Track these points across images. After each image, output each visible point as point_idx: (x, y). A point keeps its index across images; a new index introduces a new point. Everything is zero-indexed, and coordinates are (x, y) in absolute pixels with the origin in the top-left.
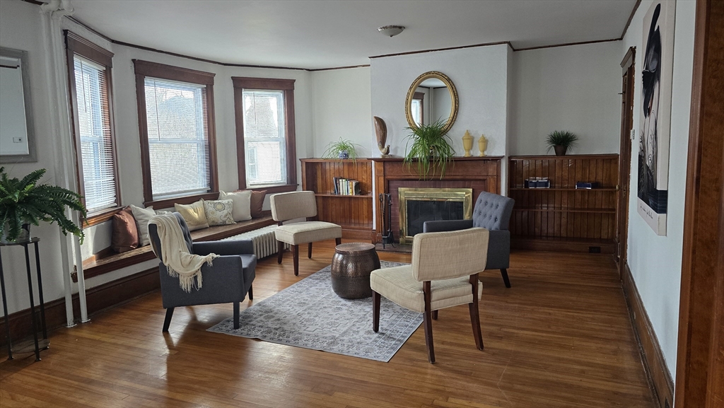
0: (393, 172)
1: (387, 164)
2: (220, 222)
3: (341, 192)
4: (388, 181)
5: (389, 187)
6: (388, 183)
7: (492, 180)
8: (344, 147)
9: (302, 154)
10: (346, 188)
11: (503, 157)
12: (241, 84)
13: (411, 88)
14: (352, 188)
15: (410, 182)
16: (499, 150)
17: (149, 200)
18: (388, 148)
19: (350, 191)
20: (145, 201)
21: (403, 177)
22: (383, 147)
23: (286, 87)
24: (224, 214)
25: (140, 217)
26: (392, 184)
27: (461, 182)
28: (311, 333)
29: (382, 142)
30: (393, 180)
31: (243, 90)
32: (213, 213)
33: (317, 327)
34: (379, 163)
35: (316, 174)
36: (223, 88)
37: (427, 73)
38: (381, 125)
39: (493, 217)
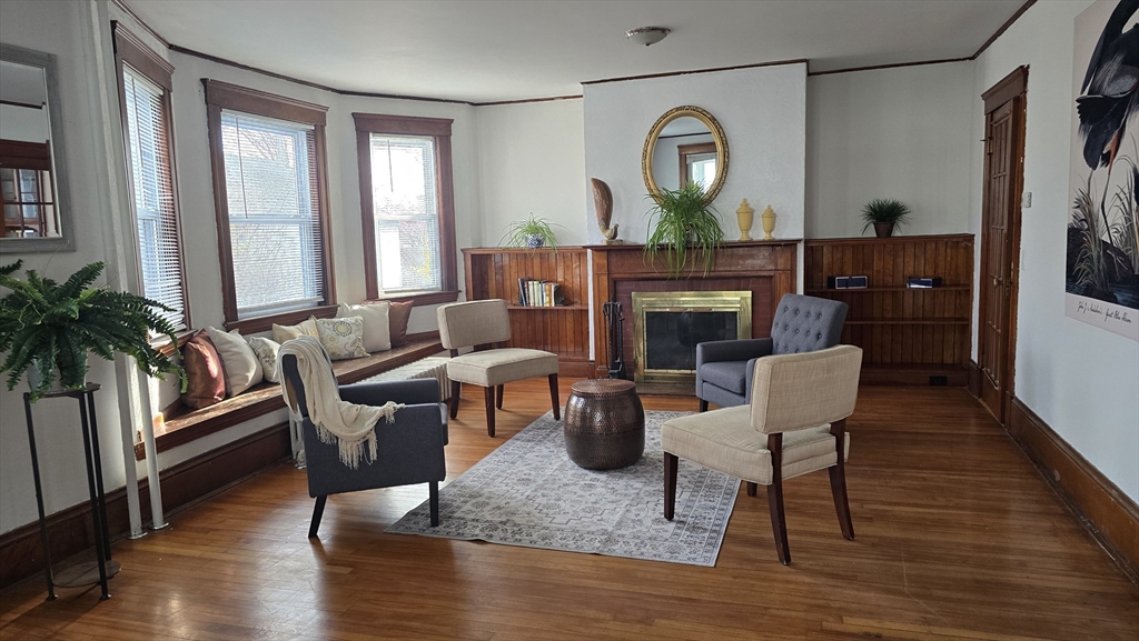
0: (624, 268)
1: (613, 254)
2: (344, 353)
3: (532, 301)
4: (615, 282)
5: (615, 292)
6: (614, 284)
7: (783, 277)
8: (534, 229)
9: (464, 241)
10: (540, 296)
11: (799, 241)
12: (367, 126)
13: (651, 133)
14: (550, 295)
15: (650, 282)
16: (793, 230)
17: (231, 319)
18: (616, 228)
19: (546, 299)
20: (227, 320)
21: (639, 276)
22: (607, 228)
23: (439, 131)
24: (350, 342)
25: (226, 347)
26: (621, 287)
27: (734, 281)
28: (564, 526)
29: (606, 218)
30: (622, 280)
31: (371, 135)
32: (332, 339)
33: (569, 516)
34: (600, 253)
35: (486, 273)
36: (340, 130)
37: (678, 109)
38: (604, 192)
39: (813, 332)
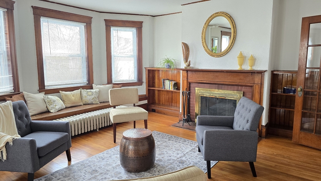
0: (193, 78)
1: (189, 72)
3: (166, 88)
4: (190, 83)
5: (190, 87)
6: (189, 84)
7: (257, 87)
8: (168, 61)
9: (146, 65)
10: (169, 86)
11: (266, 71)
12: (109, 24)
13: (205, 24)
14: (172, 86)
15: (203, 84)
16: (264, 65)
17: (42, 88)
18: (190, 62)
20: (40, 89)
21: (199, 81)
22: (187, 61)
23: (138, 26)
24: (92, 98)
25: (29, 99)
26: (192, 85)
27: (236, 87)
29: (186, 59)
30: (193, 83)
31: (111, 27)
32: (86, 97)
34: (184, 71)
35: (155, 76)
36: (98, 25)
37: (216, 13)
38: (186, 47)
